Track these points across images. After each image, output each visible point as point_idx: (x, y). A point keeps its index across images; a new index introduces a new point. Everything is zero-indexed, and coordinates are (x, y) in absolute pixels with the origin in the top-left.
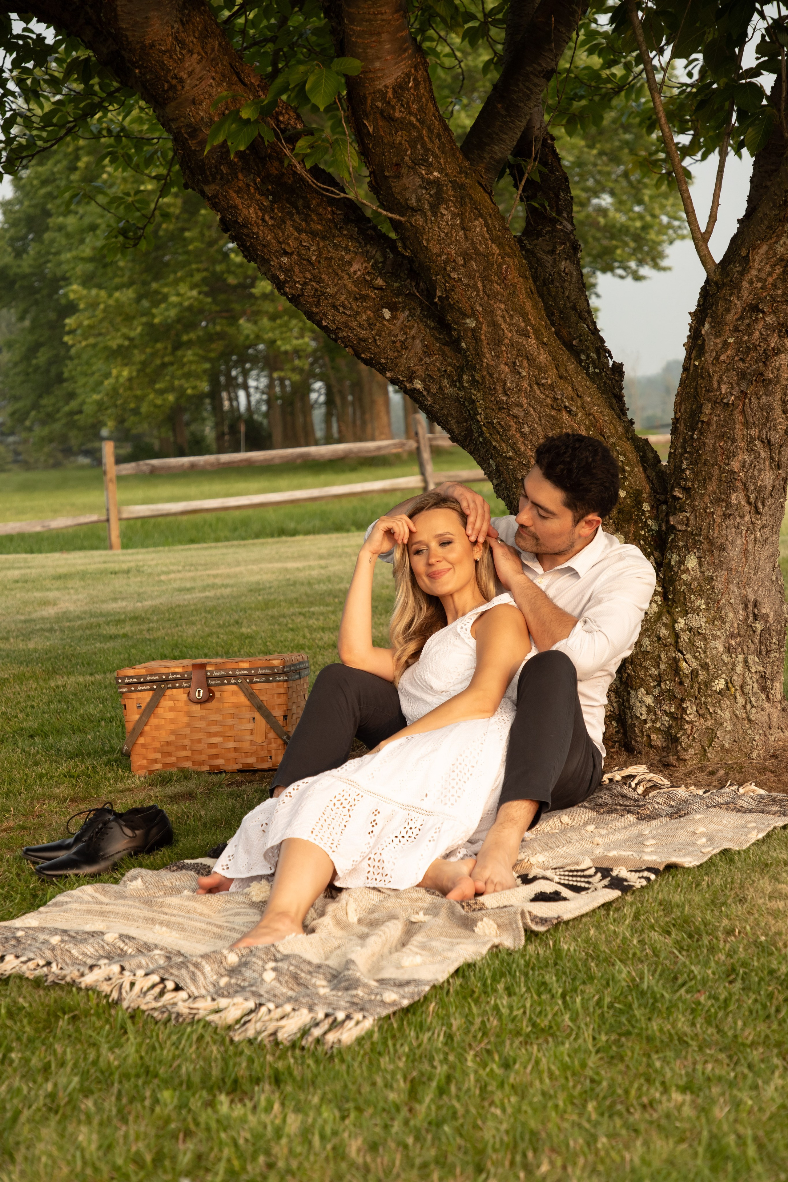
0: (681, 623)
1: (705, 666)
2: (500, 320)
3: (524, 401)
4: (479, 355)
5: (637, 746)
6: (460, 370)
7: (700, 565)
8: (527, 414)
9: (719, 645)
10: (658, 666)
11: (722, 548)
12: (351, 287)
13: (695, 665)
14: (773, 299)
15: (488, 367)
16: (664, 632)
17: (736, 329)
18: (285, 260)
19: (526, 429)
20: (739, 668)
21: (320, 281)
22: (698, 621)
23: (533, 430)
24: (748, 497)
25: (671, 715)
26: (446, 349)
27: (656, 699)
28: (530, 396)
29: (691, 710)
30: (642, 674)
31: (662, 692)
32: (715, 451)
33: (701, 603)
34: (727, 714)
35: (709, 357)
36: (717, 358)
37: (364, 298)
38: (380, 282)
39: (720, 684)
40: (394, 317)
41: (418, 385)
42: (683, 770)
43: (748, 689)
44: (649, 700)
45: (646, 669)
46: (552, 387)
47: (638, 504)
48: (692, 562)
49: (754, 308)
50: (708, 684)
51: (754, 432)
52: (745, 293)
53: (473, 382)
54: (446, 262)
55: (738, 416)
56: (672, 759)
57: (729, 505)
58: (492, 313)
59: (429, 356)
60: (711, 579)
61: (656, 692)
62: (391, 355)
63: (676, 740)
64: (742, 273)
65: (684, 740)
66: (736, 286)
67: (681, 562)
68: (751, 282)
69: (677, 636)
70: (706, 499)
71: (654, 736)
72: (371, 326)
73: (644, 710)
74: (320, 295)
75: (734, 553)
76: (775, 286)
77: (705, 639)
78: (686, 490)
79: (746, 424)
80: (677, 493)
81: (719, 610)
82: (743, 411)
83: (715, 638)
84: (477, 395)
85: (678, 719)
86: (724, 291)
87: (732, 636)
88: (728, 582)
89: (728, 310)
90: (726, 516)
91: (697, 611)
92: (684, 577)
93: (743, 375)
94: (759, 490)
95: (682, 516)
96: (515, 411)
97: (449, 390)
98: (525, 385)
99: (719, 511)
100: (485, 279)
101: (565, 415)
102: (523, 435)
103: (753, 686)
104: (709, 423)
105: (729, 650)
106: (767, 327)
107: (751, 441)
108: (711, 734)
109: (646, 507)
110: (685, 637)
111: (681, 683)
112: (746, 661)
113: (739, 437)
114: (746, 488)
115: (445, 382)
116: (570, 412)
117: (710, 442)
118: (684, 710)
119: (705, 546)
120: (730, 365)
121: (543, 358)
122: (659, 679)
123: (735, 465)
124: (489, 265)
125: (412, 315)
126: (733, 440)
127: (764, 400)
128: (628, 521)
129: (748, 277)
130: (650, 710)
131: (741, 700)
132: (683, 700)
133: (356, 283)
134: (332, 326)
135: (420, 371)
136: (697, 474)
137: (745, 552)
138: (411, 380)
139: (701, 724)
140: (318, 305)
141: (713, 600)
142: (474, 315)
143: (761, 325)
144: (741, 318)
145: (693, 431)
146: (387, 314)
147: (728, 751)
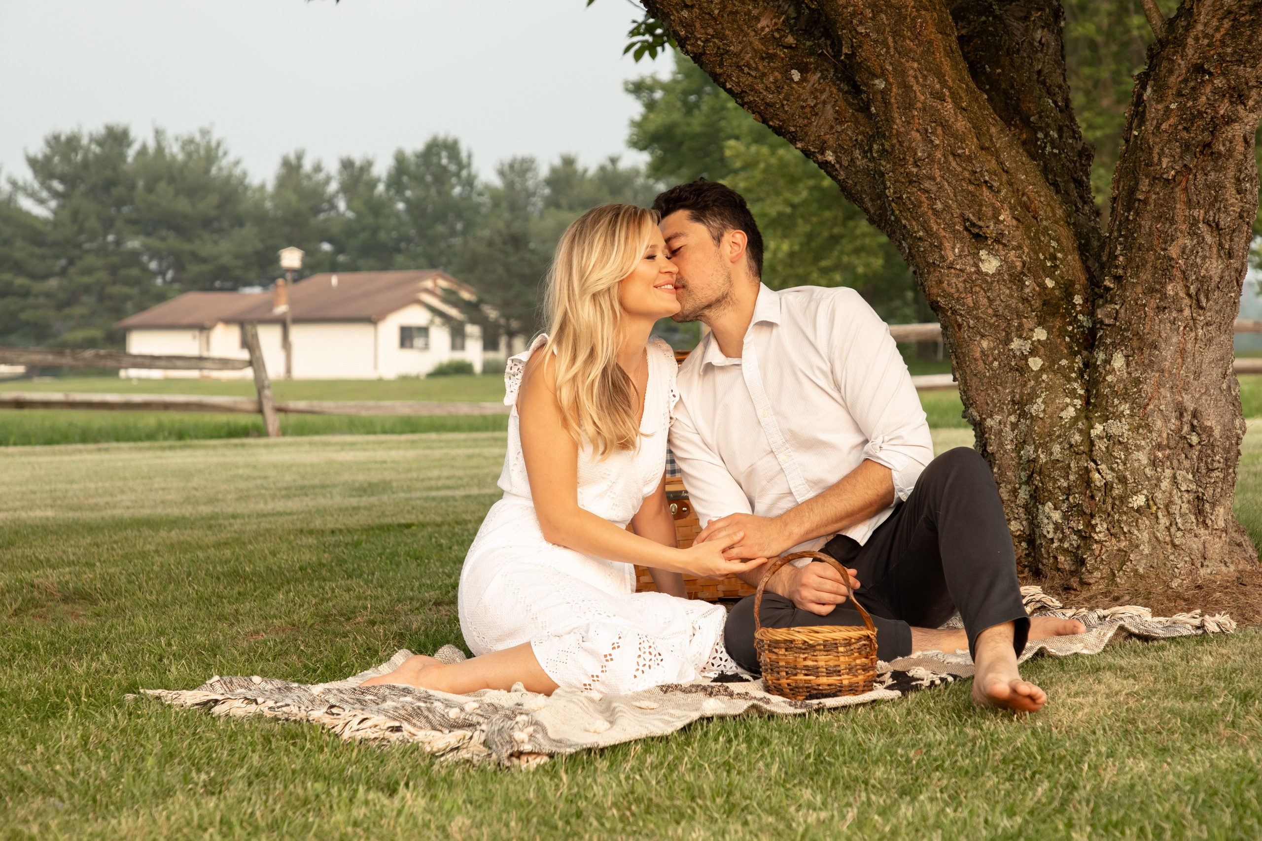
0: (1098, 429)
1: (1123, 480)
2: (912, 81)
3: (937, 173)
4: (889, 120)
5: (1046, 570)
6: (871, 139)
7: (1128, 365)
8: (941, 188)
9: (1142, 457)
10: (1067, 478)
11: (1154, 346)
12: (757, 45)
13: (1110, 477)
14: (1222, 58)
15: (898, 134)
16: (1077, 438)
17: (1179, 94)
18: (685, 13)
19: (939, 206)
20: (1165, 484)
21: (723, 38)
22: (1119, 428)
23: (947, 207)
24: (1187, 288)
25: (1078, 532)
26: (860, 116)
27: (1065, 517)
28: (945, 168)
29: (1101, 528)
30: (1050, 486)
31: (1071, 507)
32: (1150, 234)
33: (1125, 408)
34: (1145, 536)
35: (1150, 126)
36: (1158, 127)
37: (771, 57)
38: (790, 40)
39: (1139, 501)
40: (803, 79)
41: (830, 157)
42: (1085, 594)
43: (1174, 509)
44: (1057, 516)
45: (1056, 481)
46: (969, 159)
47: (1069, 295)
48: (1118, 362)
49: (1199, 69)
50: (1123, 499)
51: (1199, 213)
52: (1190, 52)
53: (883, 152)
54: (853, 15)
55: (1179, 193)
56: (1074, 582)
57: (1164, 297)
58: (903, 73)
59: (841, 123)
60: (1137, 382)
61: (1064, 507)
62: (802, 122)
63: (1083, 562)
64: (1187, 29)
65: (1090, 561)
66: (1180, 43)
67: (1107, 362)
68: (1197, 39)
69: (1092, 444)
70: (1139, 289)
71: (1061, 558)
72: (779, 89)
73: (1051, 527)
74: (723, 54)
75: (1168, 353)
76: (1223, 43)
77: (1126, 448)
78: (1118, 279)
79: (1189, 204)
80: (1107, 283)
81: (1145, 417)
82: (1186, 189)
83: (1139, 448)
84: (885, 166)
85: (1086, 538)
86: (1170, 49)
87: (1159, 447)
88: (1159, 385)
89: (1171, 72)
90: (1161, 309)
91: (1119, 417)
92: (1109, 378)
93: (1186, 147)
94: (1202, 281)
95: (1109, 308)
96: (927, 184)
97: (861, 162)
98: (938, 155)
99: (1153, 303)
100: (896, 34)
101: (986, 192)
102: (936, 213)
103: (1182, 505)
104: (1145, 202)
105: (1154, 463)
106: (1215, 91)
107: (1194, 222)
108: (1123, 556)
109: (1078, 300)
110: (1101, 446)
111: (1092, 497)
112: (1174, 477)
113: (1179, 218)
114: (1186, 278)
115: (857, 153)
116: (991, 188)
117: (1146, 223)
118: (1094, 527)
119: (1135, 343)
120: (1173, 136)
121: (961, 125)
122: (1068, 491)
123: (1174, 251)
124: (901, 18)
125: (824, 77)
126: (1172, 221)
127: (1212, 176)
128: (1054, 315)
129: (1193, 34)
130: (1057, 527)
131: (1164, 521)
132: (1092, 516)
133: (764, 40)
134: (737, 90)
135: (831, 140)
136: (1129, 260)
137: (1182, 352)
138: (822, 152)
139: (1113, 545)
140: (721, 65)
141: (1140, 407)
142: (883, 75)
143: (1208, 89)
144: (1186, 81)
145: (1129, 211)
146: (796, 75)
147: (1142, 577)
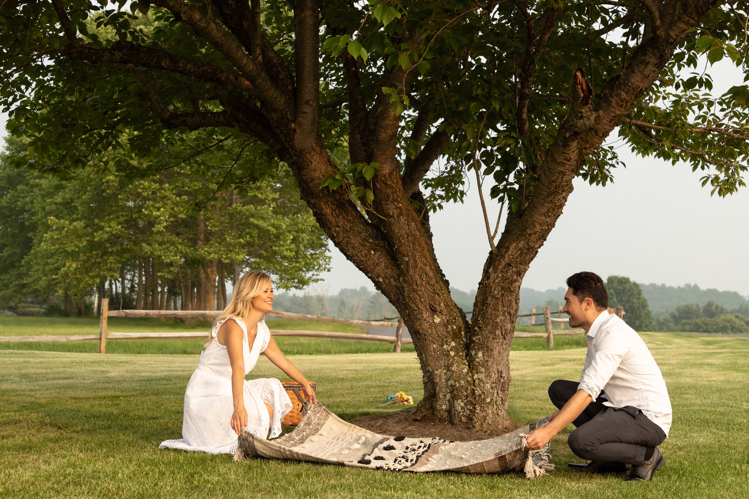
0: (476, 377)
1: (484, 393)
2: (417, 259)
3: (423, 289)
4: (408, 271)
5: (456, 422)
6: (399, 276)
7: (483, 356)
8: (424, 294)
9: (489, 386)
10: (467, 392)
11: (492, 350)
12: (360, 241)
13: (480, 392)
14: (516, 262)
15: (411, 275)
16: (469, 379)
17: (502, 272)
18: (337, 229)
19: (423, 300)
20: (495, 395)
21: (349, 238)
22: (482, 376)
23: (425, 300)
24: (502, 332)
25: (470, 410)
26: (394, 267)
27: (465, 404)
28: (425, 288)
29: (478, 408)
30: (460, 394)
31: (468, 401)
32: (491, 314)
33: (483, 370)
34: (490, 411)
35: (491, 280)
36: (494, 281)
37: (365, 246)
38: (371, 240)
39: (488, 400)
40: (375, 254)
41: (381, 280)
42: (475, 430)
43: (498, 403)
44: (462, 404)
45: (462, 393)
46: (433, 285)
47: (460, 331)
48: (480, 354)
49: (509, 265)
50: (484, 400)
51: (505, 309)
52: (506, 259)
53: (404, 280)
54: (400, 236)
55: (500, 303)
56: (471, 426)
57: (495, 335)
58: (415, 256)
59: (387, 269)
60: (487, 361)
61: (465, 401)
62: (372, 267)
63: (472, 419)
64: (506, 252)
65: (475, 420)
66: (503, 256)
67: (476, 354)
68: (509, 256)
69: (474, 381)
70: (487, 332)
71: (463, 418)
72: (366, 256)
73: (460, 408)
74: (348, 243)
75: (496, 352)
76: (517, 258)
77: (484, 383)
78: (480, 328)
79: (503, 306)
80: (476, 329)
81: (489, 373)
82: (502, 301)
83: (487, 383)
84: (405, 285)
85: (473, 412)
86: (499, 258)
87: (493, 383)
88: (493, 363)
89: (500, 264)
90: (494, 338)
91: (481, 373)
92: (477, 360)
93: (503, 288)
94: (506, 330)
95: (478, 337)
96: (419, 293)
97: (393, 282)
98: (424, 283)
99: (491, 337)
100: (413, 244)
101: (437, 296)
102: (421, 302)
103: (499, 402)
104: (490, 304)
105: (492, 388)
106: (513, 272)
107: (504, 312)
108: (485, 418)
109: (463, 333)
110: (477, 381)
111: (475, 398)
112: (497, 393)
113: (500, 310)
114: (501, 329)
115: (392, 280)
116: (439, 295)
117: (490, 311)
118: (476, 408)
119: (486, 349)
120: (499, 284)
121: (431, 274)
122: (467, 397)
123: (498, 320)
124: (416, 239)
125: (382, 254)
126: (498, 311)
127: (509, 298)
128: (457, 337)
129: (508, 254)
130: (462, 408)
131: (495, 407)
132: (475, 405)
133: (363, 240)
134: (351, 255)
135: (382, 274)
136: (484, 322)
137: (499, 352)
138: (378, 278)
139: (481, 414)
140: (347, 246)
141: (487, 369)
142: (408, 256)
143: (511, 271)
144: (504, 268)
145: (483, 306)
146: (373, 252)
147: (490, 425)
